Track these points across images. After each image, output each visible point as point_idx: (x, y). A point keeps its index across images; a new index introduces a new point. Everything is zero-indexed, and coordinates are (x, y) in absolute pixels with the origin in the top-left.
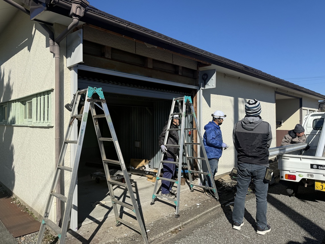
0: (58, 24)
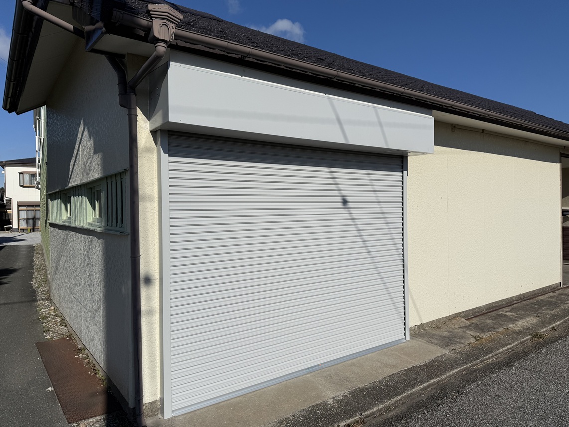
0: (133, 55)
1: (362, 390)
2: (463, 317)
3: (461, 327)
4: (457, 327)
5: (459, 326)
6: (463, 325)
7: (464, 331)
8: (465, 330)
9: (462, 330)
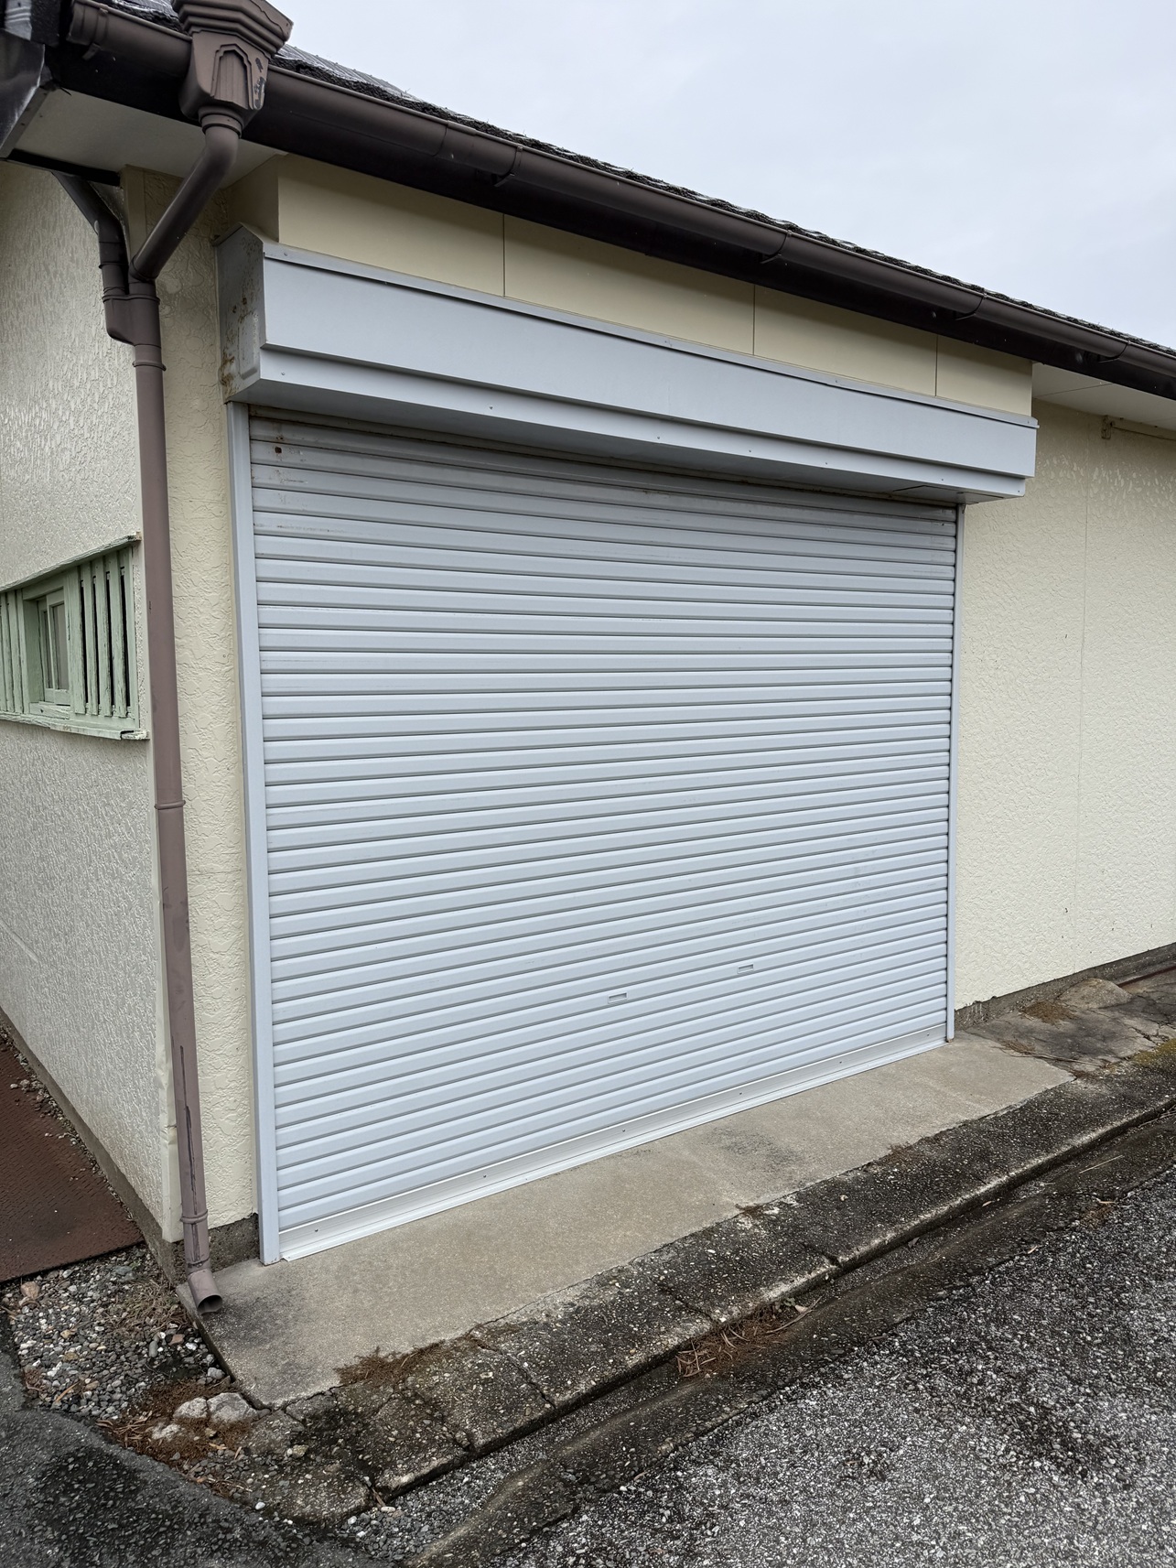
0: (144, 171)
1: (834, 1187)
2: (1111, 978)
3: (1105, 1008)
4: (1094, 1006)
5: (1101, 1005)
6: (1111, 1000)
7: (1114, 1019)
8: (1117, 1014)
9: (1109, 1014)
